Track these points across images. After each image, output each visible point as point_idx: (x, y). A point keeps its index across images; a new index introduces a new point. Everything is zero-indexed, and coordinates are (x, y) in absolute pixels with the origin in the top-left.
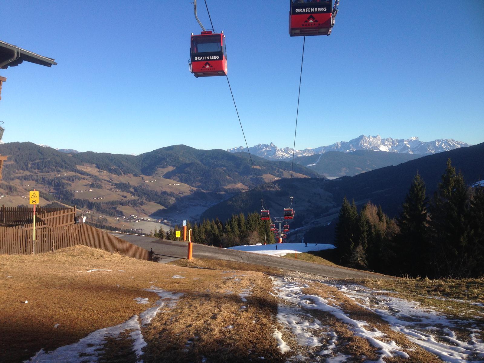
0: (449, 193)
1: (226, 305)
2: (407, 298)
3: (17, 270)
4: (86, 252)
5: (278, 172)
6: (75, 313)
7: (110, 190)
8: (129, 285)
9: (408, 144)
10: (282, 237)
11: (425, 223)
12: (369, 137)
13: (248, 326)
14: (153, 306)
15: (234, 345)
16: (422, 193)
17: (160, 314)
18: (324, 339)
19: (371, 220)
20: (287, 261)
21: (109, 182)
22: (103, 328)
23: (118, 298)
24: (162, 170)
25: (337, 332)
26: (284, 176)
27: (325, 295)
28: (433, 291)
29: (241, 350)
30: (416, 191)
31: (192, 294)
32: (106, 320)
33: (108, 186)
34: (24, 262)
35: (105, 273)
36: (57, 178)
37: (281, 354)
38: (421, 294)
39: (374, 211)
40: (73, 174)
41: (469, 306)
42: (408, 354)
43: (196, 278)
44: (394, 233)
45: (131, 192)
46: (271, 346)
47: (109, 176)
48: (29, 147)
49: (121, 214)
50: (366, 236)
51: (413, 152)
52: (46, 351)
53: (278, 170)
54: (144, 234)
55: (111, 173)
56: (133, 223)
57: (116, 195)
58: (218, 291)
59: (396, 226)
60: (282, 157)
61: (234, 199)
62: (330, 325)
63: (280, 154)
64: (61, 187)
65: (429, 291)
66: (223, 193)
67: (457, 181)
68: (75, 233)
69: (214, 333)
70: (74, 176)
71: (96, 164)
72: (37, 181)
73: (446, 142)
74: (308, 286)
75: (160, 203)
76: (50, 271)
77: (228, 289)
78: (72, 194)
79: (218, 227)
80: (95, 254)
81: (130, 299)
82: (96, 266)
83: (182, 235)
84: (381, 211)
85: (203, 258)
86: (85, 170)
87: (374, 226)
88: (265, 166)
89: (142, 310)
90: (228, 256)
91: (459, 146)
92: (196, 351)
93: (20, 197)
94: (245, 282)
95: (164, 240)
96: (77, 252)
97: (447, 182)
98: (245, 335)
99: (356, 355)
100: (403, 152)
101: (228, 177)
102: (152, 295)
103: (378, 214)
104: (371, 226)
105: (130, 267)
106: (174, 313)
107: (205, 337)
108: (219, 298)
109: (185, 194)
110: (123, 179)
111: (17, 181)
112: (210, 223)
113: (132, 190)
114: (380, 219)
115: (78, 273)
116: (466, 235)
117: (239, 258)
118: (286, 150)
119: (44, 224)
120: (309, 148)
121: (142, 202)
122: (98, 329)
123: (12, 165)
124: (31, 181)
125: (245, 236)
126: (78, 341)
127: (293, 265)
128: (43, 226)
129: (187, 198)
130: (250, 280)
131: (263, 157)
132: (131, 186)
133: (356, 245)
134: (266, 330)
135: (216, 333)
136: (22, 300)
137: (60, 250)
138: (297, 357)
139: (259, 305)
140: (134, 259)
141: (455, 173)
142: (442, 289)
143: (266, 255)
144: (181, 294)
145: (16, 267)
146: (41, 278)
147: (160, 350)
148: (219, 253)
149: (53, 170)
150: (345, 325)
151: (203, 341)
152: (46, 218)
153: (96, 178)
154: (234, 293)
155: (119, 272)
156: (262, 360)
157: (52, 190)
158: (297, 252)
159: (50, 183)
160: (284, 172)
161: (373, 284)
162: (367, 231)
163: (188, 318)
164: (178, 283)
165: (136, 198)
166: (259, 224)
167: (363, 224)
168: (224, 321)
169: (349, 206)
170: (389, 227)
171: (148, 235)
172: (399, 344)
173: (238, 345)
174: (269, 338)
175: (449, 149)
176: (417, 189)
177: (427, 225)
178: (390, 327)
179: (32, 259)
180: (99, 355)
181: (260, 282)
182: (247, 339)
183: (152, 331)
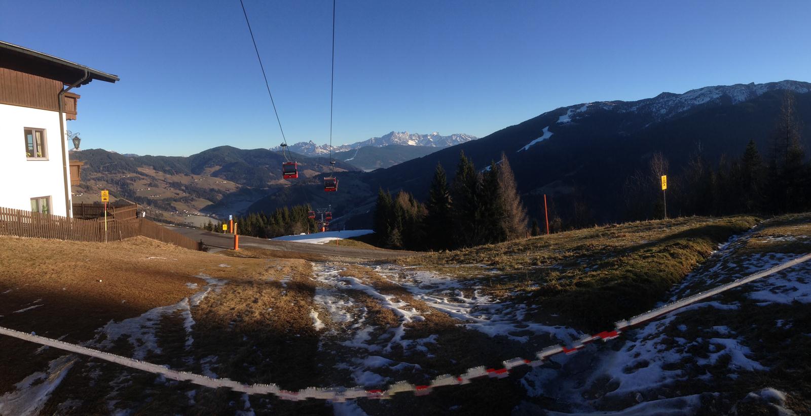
0: (464, 178)
1: (267, 290)
2: (429, 269)
3: (94, 255)
4: (146, 242)
5: (318, 167)
6: (137, 292)
7: (165, 188)
8: (181, 272)
9: (431, 138)
10: (325, 226)
11: (447, 204)
12: (398, 133)
13: (287, 309)
14: (201, 290)
15: (273, 326)
16: (443, 180)
17: (207, 297)
18: (356, 314)
19: (405, 205)
20: (329, 247)
21: (164, 181)
22: (160, 306)
23: (171, 282)
24: (210, 169)
25: (367, 307)
26: (324, 171)
27: (360, 276)
28: (450, 260)
29: (279, 329)
30: (439, 179)
31: (236, 281)
32: (162, 300)
33: (164, 185)
34: (99, 248)
35: (162, 261)
36: (123, 179)
37: (315, 330)
38: (441, 264)
39: (406, 198)
40: (135, 175)
41: (477, 268)
42: (425, 317)
43: (241, 267)
44: (423, 215)
45: (183, 190)
46: (306, 325)
47: (164, 176)
48: (100, 152)
49: (174, 209)
50: (401, 220)
51: (435, 145)
52: (116, 322)
53: (318, 166)
54: (195, 227)
55: (165, 173)
56: (186, 217)
57: (170, 193)
58: (261, 278)
59: (424, 209)
60: (321, 154)
61: (277, 194)
62: (362, 302)
63: (319, 151)
64: (126, 186)
65: (447, 261)
66: (267, 188)
67: (469, 168)
68: (137, 225)
69: (255, 315)
70: (136, 177)
71: (153, 166)
72: (107, 181)
73: (460, 136)
74: (345, 269)
75: (208, 199)
76: (118, 257)
77: (270, 276)
78: (134, 193)
79: (263, 220)
80: (153, 244)
81: (182, 283)
82: (154, 254)
83: (229, 228)
84: (412, 198)
85: (248, 248)
86: (144, 172)
87: (407, 211)
88: (306, 162)
89: (191, 293)
90: (272, 246)
91: (470, 139)
92: (238, 330)
93: (95, 195)
94: (287, 270)
95: (213, 232)
96: (139, 242)
97: (462, 170)
98: (283, 316)
99: (381, 325)
100: (428, 146)
101: (271, 174)
102: (200, 281)
103: (410, 200)
104: (405, 211)
105: (182, 256)
106: (219, 297)
107: (247, 319)
108: (261, 284)
109: (231, 191)
110: (176, 178)
111: (92, 182)
112: (255, 217)
113: (183, 188)
114: (412, 205)
115: (140, 259)
116: (479, 211)
117: (283, 248)
118: (325, 147)
119: (113, 218)
120: (346, 145)
121: (192, 198)
122: (156, 307)
123: (88, 168)
124: (103, 182)
125: (290, 227)
126: (140, 315)
127: (334, 251)
128: (113, 220)
129: (233, 194)
130: (292, 267)
131: (303, 154)
132: (182, 185)
133: (393, 229)
134: (303, 310)
135: (257, 314)
136: (98, 279)
137: (126, 239)
138: (330, 333)
139: (298, 289)
140: (186, 249)
141: (467, 162)
142: (457, 258)
143: (309, 244)
144: (225, 281)
145: (93, 252)
146: (112, 262)
147: (206, 328)
148: (263, 244)
149: (119, 172)
150: (375, 300)
151: (245, 322)
152: (115, 213)
153: (153, 178)
154: (275, 279)
155: (172, 260)
156: (298, 337)
157: (119, 189)
158: (339, 239)
159: (117, 183)
160: (324, 167)
161: (403, 261)
162: (401, 216)
163: (232, 302)
164: (224, 271)
165: (187, 195)
166: (302, 215)
167: (398, 210)
168: (265, 304)
169: (384, 194)
170: (419, 211)
171: (198, 228)
172: (418, 310)
173: (276, 325)
174: (305, 318)
175: (463, 142)
176: (440, 177)
177: (449, 206)
178: (413, 297)
179: (105, 246)
180: (156, 328)
181: (301, 269)
182: (284, 320)
183: (200, 311)
